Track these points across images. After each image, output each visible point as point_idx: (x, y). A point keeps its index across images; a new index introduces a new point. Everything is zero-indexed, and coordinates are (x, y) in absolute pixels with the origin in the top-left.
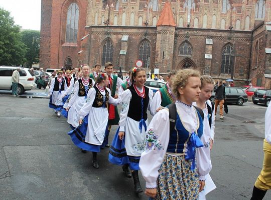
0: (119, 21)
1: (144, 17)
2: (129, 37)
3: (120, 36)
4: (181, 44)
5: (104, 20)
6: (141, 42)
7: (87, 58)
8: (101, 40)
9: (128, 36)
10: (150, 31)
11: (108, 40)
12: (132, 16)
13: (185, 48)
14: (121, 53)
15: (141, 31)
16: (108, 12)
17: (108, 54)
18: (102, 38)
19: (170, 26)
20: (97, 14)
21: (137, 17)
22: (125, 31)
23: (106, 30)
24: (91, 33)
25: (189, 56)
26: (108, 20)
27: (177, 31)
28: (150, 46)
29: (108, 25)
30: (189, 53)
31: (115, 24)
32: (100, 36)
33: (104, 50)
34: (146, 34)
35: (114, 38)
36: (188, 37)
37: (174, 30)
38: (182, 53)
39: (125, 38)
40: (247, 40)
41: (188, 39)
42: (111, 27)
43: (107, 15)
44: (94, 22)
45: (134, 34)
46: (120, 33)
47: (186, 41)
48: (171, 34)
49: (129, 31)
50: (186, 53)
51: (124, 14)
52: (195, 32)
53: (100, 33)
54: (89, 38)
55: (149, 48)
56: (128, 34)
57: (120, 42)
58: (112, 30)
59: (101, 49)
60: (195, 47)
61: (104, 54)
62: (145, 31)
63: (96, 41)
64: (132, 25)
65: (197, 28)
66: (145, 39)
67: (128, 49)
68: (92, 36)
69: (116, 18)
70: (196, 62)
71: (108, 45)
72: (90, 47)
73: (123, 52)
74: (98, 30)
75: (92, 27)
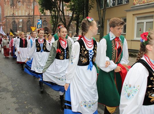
1: (28, 12)
3: (19, 20)
4: (43, 22)
5: (12, 13)
6: (27, 22)
7: (6, 29)
8: (11, 22)
9: (22, 20)
10: (31, 17)
11: (14, 22)
12: (23, 11)
13: (45, 23)
14: (20, 27)
15: (27, 17)
16: (13, 10)
17: (15, 27)
18: (11, 21)
19: (37, 15)
20: (8, 11)
21: (25, 12)
22: (20, 17)
23: (13, 17)
24: (7, 19)
25: (47, 26)
26: (14, 13)
27: (41, 17)
28: (31, 23)
29: (13, 16)
30: (47, 25)
31: (17, 15)
33: (13, 26)
34: (29, 19)
35: (16, 21)
37: (39, 17)
38: (44, 25)
39: (21, 20)
41: (46, 20)
42: (15, 16)
43: (13, 11)
44: (8, 14)
45: (24, 19)
47: (45, 20)
48: (38, 18)
49: (22, 17)
51: (20, 11)
52: (48, 17)
53: (10, 19)
55: (31, 24)
56: (22, 19)
57: (19, 22)
58: (15, 17)
59: (12, 26)
60: (48, 22)
61: (13, 27)
62: (29, 17)
63: (9, 22)
64: (23, 15)
65: (49, 15)
66: (29, 21)
67: (22, 25)
68: (7, 20)
69: (17, 12)
70: (49, 29)
71: (15, 24)
72: (7, 25)
73: (20, 26)
74: (10, 17)
75: (7, 16)
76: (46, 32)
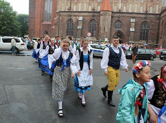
0: (77, 8)
1: (93, 5)
2: (83, 18)
3: (77, 17)
4: (116, 22)
5: (67, 7)
6: (90, 21)
7: (57, 31)
8: (66, 20)
10: (96, 14)
11: (70, 20)
12: (85, 4)
13: (118, 24)
14: (78, 28)
15: (90, 14)
17: (70, 29)
18: (66, 18)
19: (108, 11)
20: (63, 4)
21: (88, 6)
22: (80, 14)
23: (69, 14)
24: (60, 15)
25: (120, 29)
26: (70, 8)
28: (96, 23)
29: (70, 11)
30: (120, 28)
31: (75, 10)
32: (65, 17)
33: (68, 26)
34: (93, 16)
35: (74, 19)
36: (120, 18)
37: (111, 13)
38: (116, 27)
39: (81, 18)
41: (120, 19)
42: (72, 12)
43: (69, 4)
44: (62, 9)
45: (86, 16)
46: (77, 16)
47: (119, 20)
48: (109, 16)
49: (83, 14)
50: (118, 28)
51: (80, 4)
52: (124, 15)
53: (65, 16)
54: (58, 19)
55: (95, 25)
56: (82, 16)
57: (78, 21)
58: (73, 14)
59: (66, 25)
60: (124, 24)
61: (68, 29)
62: (93, 14)
63: (63, 21)
64: (85, 10)
65: (125, 12)
66: (93, 19)
67: (82, 26)
69: (75, 6)
70: (125, 33)
71: (70, 23)
72: (59, 24)
74: (64, 14)
75: (60, 12)
76: (119, 38)
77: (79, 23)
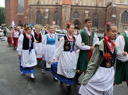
0: (44, 2)
1: (56, 0)
3: (44, 10)
4: (74, 13)
6: (55, 13)
7: (29, 21)
8: (36, 12)
9: (48, 10)
10: (59, 7)
11: (39, 12)
13: (76, 15)
15: (55, 7)
17: (39, 19)
18: (36, 10)
22: (47, 7)
23: (38, 7)
24: (31, 8)
25: (77, 19)
26: (39, 2)
27: (72, 7)
28: (59, 14)
29: (38, 4)
30: (78, 17)
31: (42, 4)
32: (35, 10)
33: (37, 17)
34: (57, 8)
35: (42, 10)
36: (77, 10)
38: (74, 17)
39: (47, 10)
40: (104, 11)
41: (77, 11)
42: (40, 5)
44: (32, 3)
45: (51, 8)
46: (44, 8)
47: (76, 12)
48: (69, 8)
49: (49, 7)
50: (76, 17)
52: (80, 7)
53: (35, 8)
55: (59, 15)
56: (48, 8)
57: (45, 12)
58: (41, 7)
59: (36, 16)
60: (80, 14)
61: (37, 18)
62: (57, 7)
63: (33, 12)
64: (50, 4)
65: (81, 5)
66: (57, 11)
67: (48, 16)
68: (31, 10)
69: (42, 1)
70: (81, 22)
71: (39, 14)
72: (30, 15)
73: (46, 17)
74: (34, 7)
75: (31, 5)
76: (77, 25)
77: (46, 14)
